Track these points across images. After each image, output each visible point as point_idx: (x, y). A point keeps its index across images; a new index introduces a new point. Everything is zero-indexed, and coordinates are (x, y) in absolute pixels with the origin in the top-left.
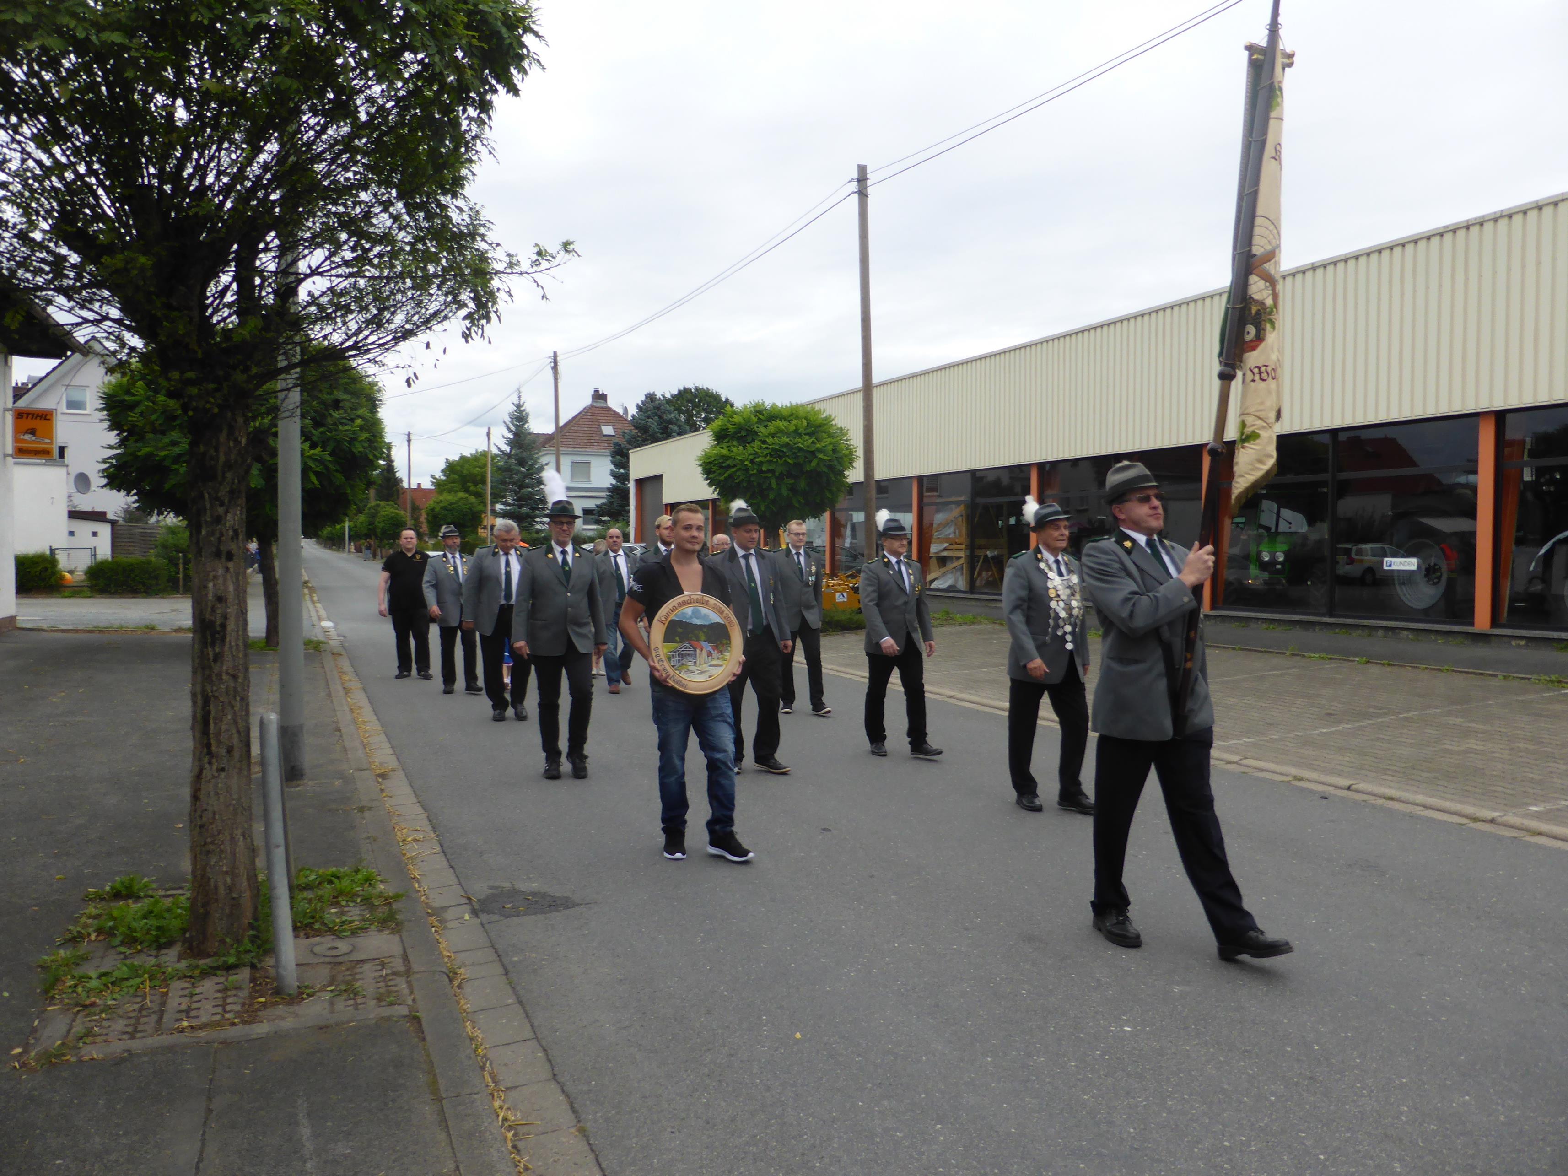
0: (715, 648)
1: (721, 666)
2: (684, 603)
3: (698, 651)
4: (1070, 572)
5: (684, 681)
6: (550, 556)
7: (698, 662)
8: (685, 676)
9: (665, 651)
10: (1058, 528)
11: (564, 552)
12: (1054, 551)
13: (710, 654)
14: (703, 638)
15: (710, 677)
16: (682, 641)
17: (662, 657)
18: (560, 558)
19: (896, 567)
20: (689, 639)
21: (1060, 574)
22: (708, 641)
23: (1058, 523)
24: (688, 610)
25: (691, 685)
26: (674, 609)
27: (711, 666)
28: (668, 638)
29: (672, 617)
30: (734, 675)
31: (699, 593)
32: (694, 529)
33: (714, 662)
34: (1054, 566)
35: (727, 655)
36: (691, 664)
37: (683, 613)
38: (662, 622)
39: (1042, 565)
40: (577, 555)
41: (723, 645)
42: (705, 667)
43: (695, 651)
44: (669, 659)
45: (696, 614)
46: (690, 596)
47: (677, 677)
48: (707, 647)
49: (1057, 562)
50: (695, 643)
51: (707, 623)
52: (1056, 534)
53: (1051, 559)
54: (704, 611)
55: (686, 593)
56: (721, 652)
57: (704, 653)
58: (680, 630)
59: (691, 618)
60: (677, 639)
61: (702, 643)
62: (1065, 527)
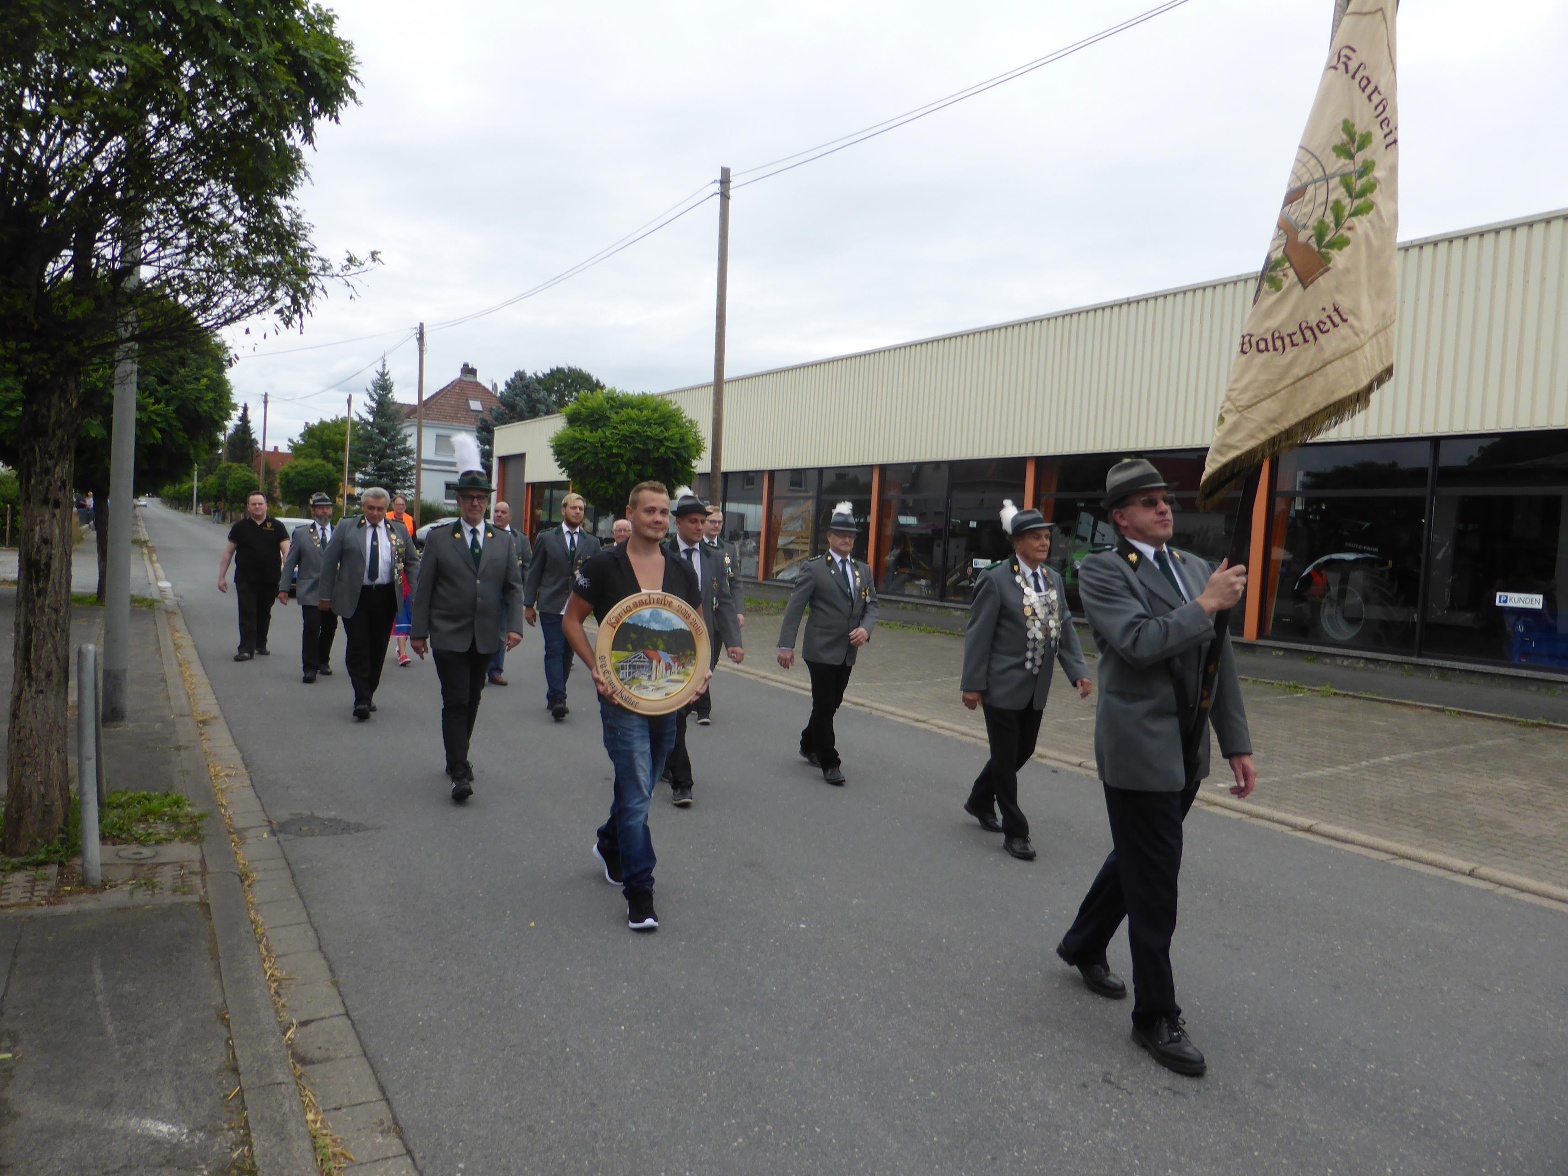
0: (675, 660)
1: (682, 682)
2: (641, 603)
3: (654, 663)
4: (1048, 586)
5: (633, 699)
6: (458, 535)
7: (653, 676)
8: (636, 693)
9: (614, 660)
10: (1039, 537)
11: (474, 532)
12: (1032, 563)
13: (668, 667)
14: (661, 646)
15: (667, 694)
16: (635, 649)
17: (609, 668)
18: (469, 539)
19: (840, 567)
20: (644, 648)
21: (1038, 589)
22: (668, 650)
23: (1038, 532)
24: (646, 612)
25: (642, 703)
26: (628, 610)
27: (669, 681)
28: (618, 644)
29: (625, 619)
30: (697, 694)
31: (660, 591)
32: (658, 512)
33: (674, 677)
34: (1031, 580)
35: (690, 669)
36: (645, 678)
37: (639, 616)
38: (611, 625)
39: (1018, 579)
40: (490, 535)
41: (686, 656)
42: (661, 682)
43: (651, 662)
44: (617, 670)
45: (655, 617)
46: (649, 595)
47: (625, 694)
48: (666, 657)
49: (1035, 575)
50: (652, 653)
51: (668, 629)
52: (1037, 544)
53: (1029, 572)
54: (666, 614)
55: (644, 591)
56: (683, 666)
57: (662, 665)
58: (633, 636)
59: (648, 621)
60: (630, 646)
61: (662, 654)
62: (1046, 537)
